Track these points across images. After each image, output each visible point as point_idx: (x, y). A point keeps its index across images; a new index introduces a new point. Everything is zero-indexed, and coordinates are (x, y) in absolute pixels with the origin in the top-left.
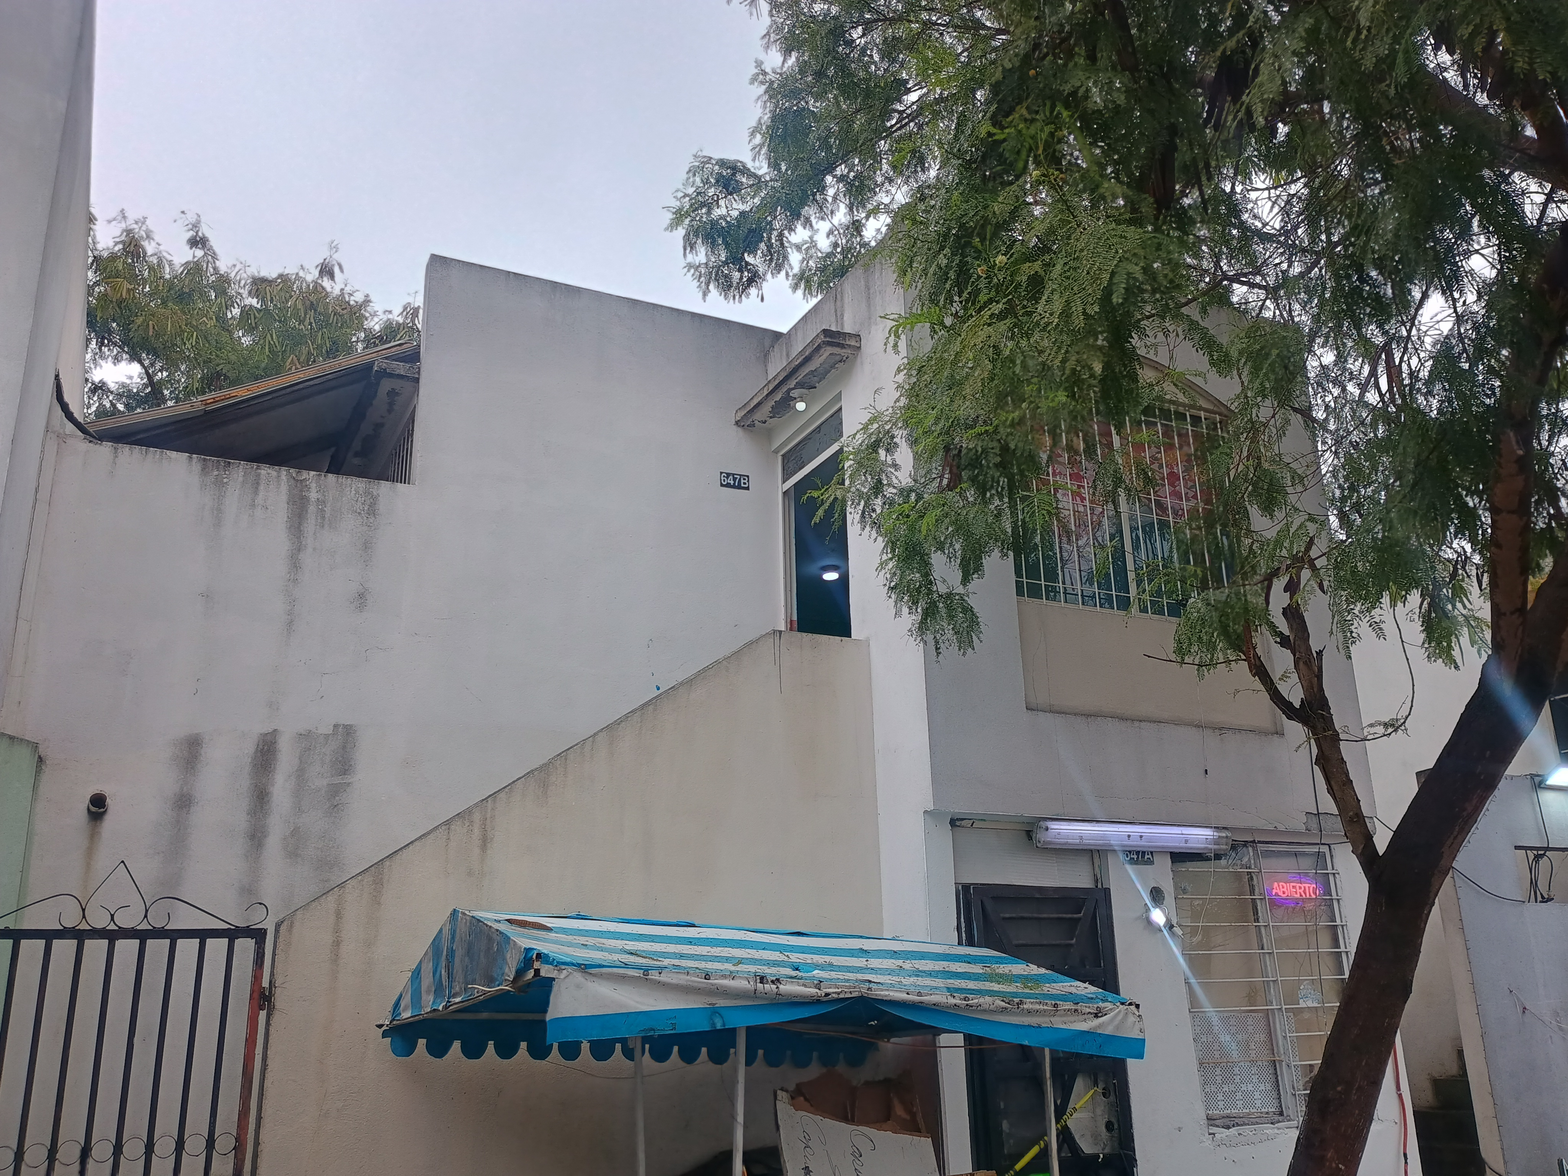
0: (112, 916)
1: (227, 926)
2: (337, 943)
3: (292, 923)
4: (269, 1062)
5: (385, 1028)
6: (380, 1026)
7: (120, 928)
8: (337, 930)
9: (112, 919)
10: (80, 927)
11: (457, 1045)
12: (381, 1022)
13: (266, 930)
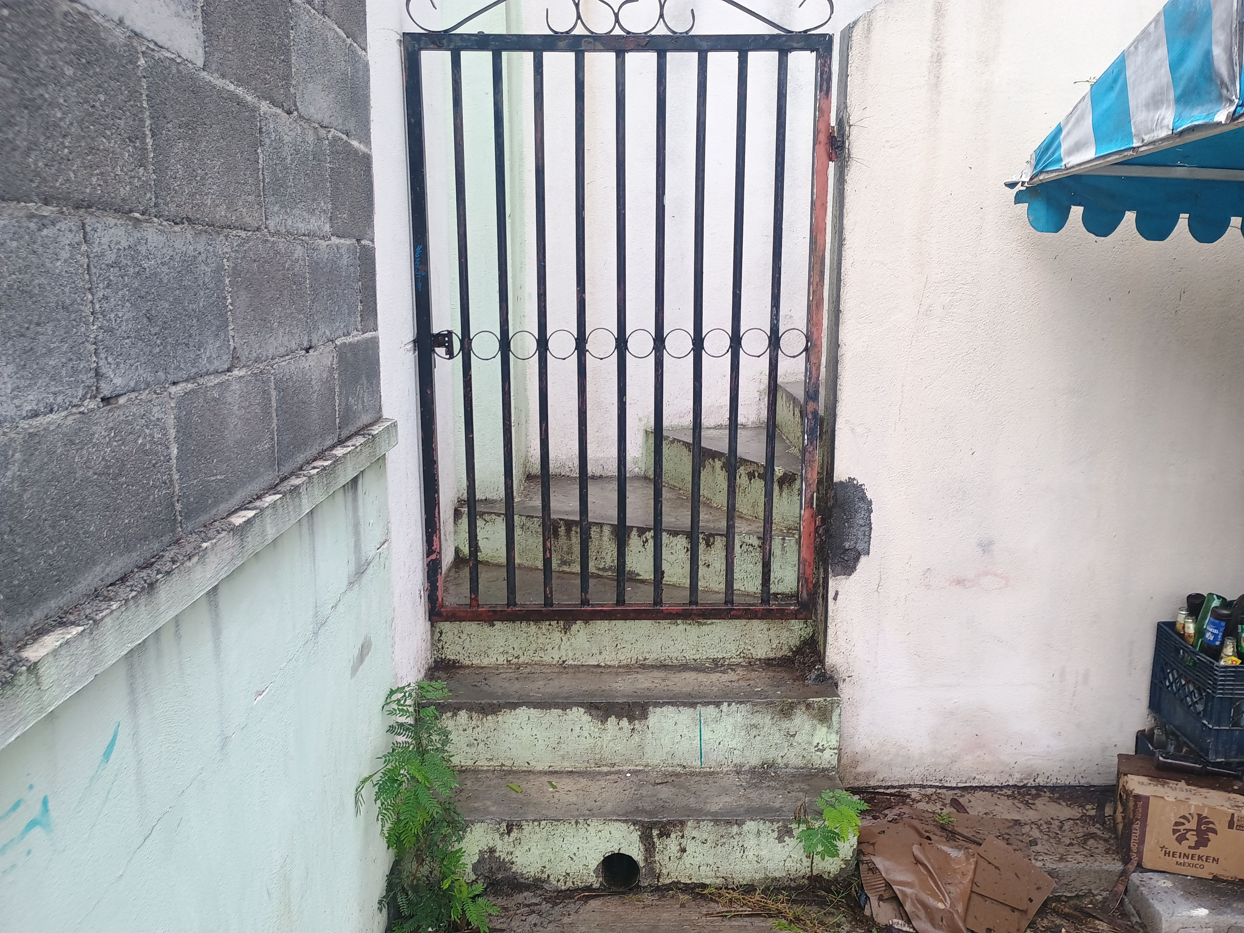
0: (616, 15)
1: (776, 31)
2: (938, 59)
3: (870, 23)
4: (847, 234)
5: (1019, 187)
6: (1012, 185)
7: (628, 33)
8: (937, 37)
9: (617, 21)
10: (575, 32)
11: (1130, 217)
12: (1014, 179)
13: (831, 37)
